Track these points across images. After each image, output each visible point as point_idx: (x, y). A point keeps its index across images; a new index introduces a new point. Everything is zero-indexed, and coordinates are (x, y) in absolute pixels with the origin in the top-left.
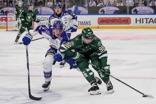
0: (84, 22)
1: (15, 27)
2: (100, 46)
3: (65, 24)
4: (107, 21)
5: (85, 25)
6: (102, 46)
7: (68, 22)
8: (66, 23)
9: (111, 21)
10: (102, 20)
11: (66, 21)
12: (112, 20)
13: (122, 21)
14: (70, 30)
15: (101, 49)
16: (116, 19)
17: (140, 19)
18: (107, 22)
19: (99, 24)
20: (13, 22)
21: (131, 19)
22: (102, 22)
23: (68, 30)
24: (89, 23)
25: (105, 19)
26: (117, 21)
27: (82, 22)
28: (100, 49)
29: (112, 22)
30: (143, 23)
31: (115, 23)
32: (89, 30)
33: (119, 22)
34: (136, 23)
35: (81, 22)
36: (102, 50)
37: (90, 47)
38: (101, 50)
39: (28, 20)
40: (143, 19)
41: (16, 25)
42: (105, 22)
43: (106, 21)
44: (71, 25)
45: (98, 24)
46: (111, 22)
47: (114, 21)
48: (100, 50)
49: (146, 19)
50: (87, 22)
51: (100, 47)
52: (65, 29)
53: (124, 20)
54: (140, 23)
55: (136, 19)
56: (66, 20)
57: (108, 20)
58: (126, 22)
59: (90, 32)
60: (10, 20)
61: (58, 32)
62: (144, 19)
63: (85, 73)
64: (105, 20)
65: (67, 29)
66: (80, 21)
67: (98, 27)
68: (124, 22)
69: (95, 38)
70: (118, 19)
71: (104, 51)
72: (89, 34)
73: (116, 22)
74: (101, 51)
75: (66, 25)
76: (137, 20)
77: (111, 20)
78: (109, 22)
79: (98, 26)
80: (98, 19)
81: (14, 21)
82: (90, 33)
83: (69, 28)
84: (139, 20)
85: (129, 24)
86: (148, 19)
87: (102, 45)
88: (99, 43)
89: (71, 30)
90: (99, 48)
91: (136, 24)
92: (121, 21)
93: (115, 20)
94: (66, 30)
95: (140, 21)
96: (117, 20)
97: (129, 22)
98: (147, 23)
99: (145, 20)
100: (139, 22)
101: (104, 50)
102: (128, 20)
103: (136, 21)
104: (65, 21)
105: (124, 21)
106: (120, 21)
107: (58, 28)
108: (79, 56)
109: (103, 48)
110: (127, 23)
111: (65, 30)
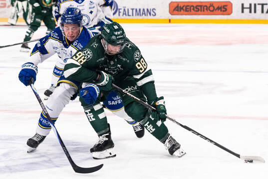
0: (144, 10)
1: (10, 18)
2: (139, 61)
3: (89, 15)
4: (186, 9)
5: (144, 15)
6: (142, 59)
7: (94, 10)
8: (91, 12)
9: (195, 9)
10: (178, 6)
11: (92, 10)
12: (197, 6)
13: (216, 8)
14: (97, 28)
15: (141, 66)
16: (204, 4)
17: (250, 5)
18: (186, 11)
19: (172, 15)
20: (6, 8)
21: (232, 4)
22: (178, 11)
23: (95, 26)
24: (152, 13)
25: (184, 4)
26: (207, 9)
27: (138, 10)
28: (139, 66)
29: (196, 11)
30: (255, 12)
31: (202, 12)
32: (116, 27)
33: (209, 11)
34: (243, 12)
35: (136, 10)
36: (143, 68)
37: (120, 61)
38: (141, 69)
39: (45, 5)
40: (255, 5)
41: (13, 15)
42: (182, 10)
43: (184, 8)
44: (100, 17)
45: (170, 15)
46: (193, 9)
47: (200, 8)
48: (139, 68)
49: (261, 6)
50: (148, 10)
51: (139, 63)
52: (87, 24)
53: (220, 6)
54: (250, 12)
55: (243, 5)
56: (92, 6)
57: (189, 7)
58: (224, 11)
59: (119, 31)
60: (2, 5)
61: (70, 30)
62: (257, 6)
63: (90, 112)
64: (184, 6)
65: (92, 26)
66: (135, 8)
67: (170, 20)
68: (220, 11)
69: (128, 45)
70: (208, 5)
71: (145, 69)
72: (116, 36)
73: (204, 11)
74: (141, 71)
75: (91, 16)
76: (245, 6)
77: (195, 5)
78: (190, 11)
79: (170, 18)
80: (170, 4)
81: (9, 7)
82: (119, 33)
83: (96, 24)
84: (248, 6)
85: (229, 14)
86: (265, 6)
87: (142, 57)
88: (136, 54)
89: (99, 27)
90: (137, 65)
91: (243, 14)
92: (214, 7)
93: (201, 6)
94: (90, 27)
95: (250, 8)
96: (205, 6)
97: (228, 11)
98: (263, 12)
99: (259, 8)
100: (248, 10)
101: (145, 67)
102: (226, 6)
103: (243, 8)
104: (90, 8)
105: (219, 8)
106: (212, 8)
107: (70, 21)
108: (108, 79)
109: (143, 64)
110: (224, 13)
111: (86, 27)
